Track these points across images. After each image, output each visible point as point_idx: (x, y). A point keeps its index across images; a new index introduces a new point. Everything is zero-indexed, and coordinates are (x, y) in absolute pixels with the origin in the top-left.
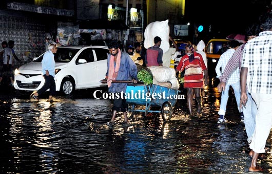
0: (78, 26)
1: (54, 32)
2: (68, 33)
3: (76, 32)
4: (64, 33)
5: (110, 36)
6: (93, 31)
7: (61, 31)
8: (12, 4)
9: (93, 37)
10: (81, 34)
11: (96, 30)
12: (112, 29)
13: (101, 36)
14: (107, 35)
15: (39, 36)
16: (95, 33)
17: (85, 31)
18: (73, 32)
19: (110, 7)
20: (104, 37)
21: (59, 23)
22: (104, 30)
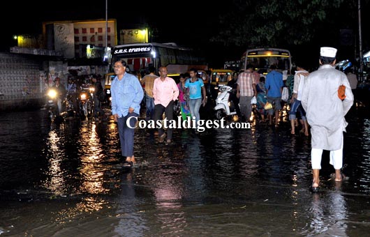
0: (67, 64)
1: (46, 70)
2: (58, 70)
3: (65, 69)
4: (55, 70)
5: (94, 71)
6: (79, 67)
7: (52, 69)
8: (14, 48)
9: (80, 73)
10: (70, 71)
11: (82, 67)
12: (95, 65)
13: (86, 72)
14: (91, 71)
15: (35, 74)
16: (81, 69)
17: (73, 68)
18: (63, 69)
19: (88, 47)
20: (89, 72)
21: (51, 63)
22: (89, 67)
